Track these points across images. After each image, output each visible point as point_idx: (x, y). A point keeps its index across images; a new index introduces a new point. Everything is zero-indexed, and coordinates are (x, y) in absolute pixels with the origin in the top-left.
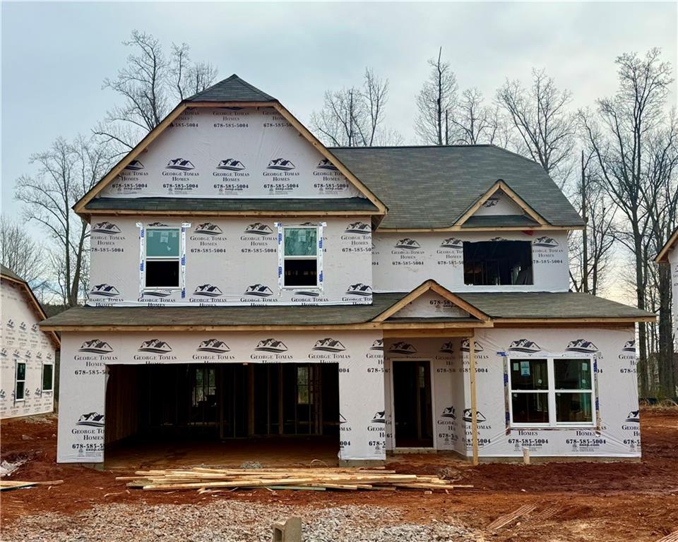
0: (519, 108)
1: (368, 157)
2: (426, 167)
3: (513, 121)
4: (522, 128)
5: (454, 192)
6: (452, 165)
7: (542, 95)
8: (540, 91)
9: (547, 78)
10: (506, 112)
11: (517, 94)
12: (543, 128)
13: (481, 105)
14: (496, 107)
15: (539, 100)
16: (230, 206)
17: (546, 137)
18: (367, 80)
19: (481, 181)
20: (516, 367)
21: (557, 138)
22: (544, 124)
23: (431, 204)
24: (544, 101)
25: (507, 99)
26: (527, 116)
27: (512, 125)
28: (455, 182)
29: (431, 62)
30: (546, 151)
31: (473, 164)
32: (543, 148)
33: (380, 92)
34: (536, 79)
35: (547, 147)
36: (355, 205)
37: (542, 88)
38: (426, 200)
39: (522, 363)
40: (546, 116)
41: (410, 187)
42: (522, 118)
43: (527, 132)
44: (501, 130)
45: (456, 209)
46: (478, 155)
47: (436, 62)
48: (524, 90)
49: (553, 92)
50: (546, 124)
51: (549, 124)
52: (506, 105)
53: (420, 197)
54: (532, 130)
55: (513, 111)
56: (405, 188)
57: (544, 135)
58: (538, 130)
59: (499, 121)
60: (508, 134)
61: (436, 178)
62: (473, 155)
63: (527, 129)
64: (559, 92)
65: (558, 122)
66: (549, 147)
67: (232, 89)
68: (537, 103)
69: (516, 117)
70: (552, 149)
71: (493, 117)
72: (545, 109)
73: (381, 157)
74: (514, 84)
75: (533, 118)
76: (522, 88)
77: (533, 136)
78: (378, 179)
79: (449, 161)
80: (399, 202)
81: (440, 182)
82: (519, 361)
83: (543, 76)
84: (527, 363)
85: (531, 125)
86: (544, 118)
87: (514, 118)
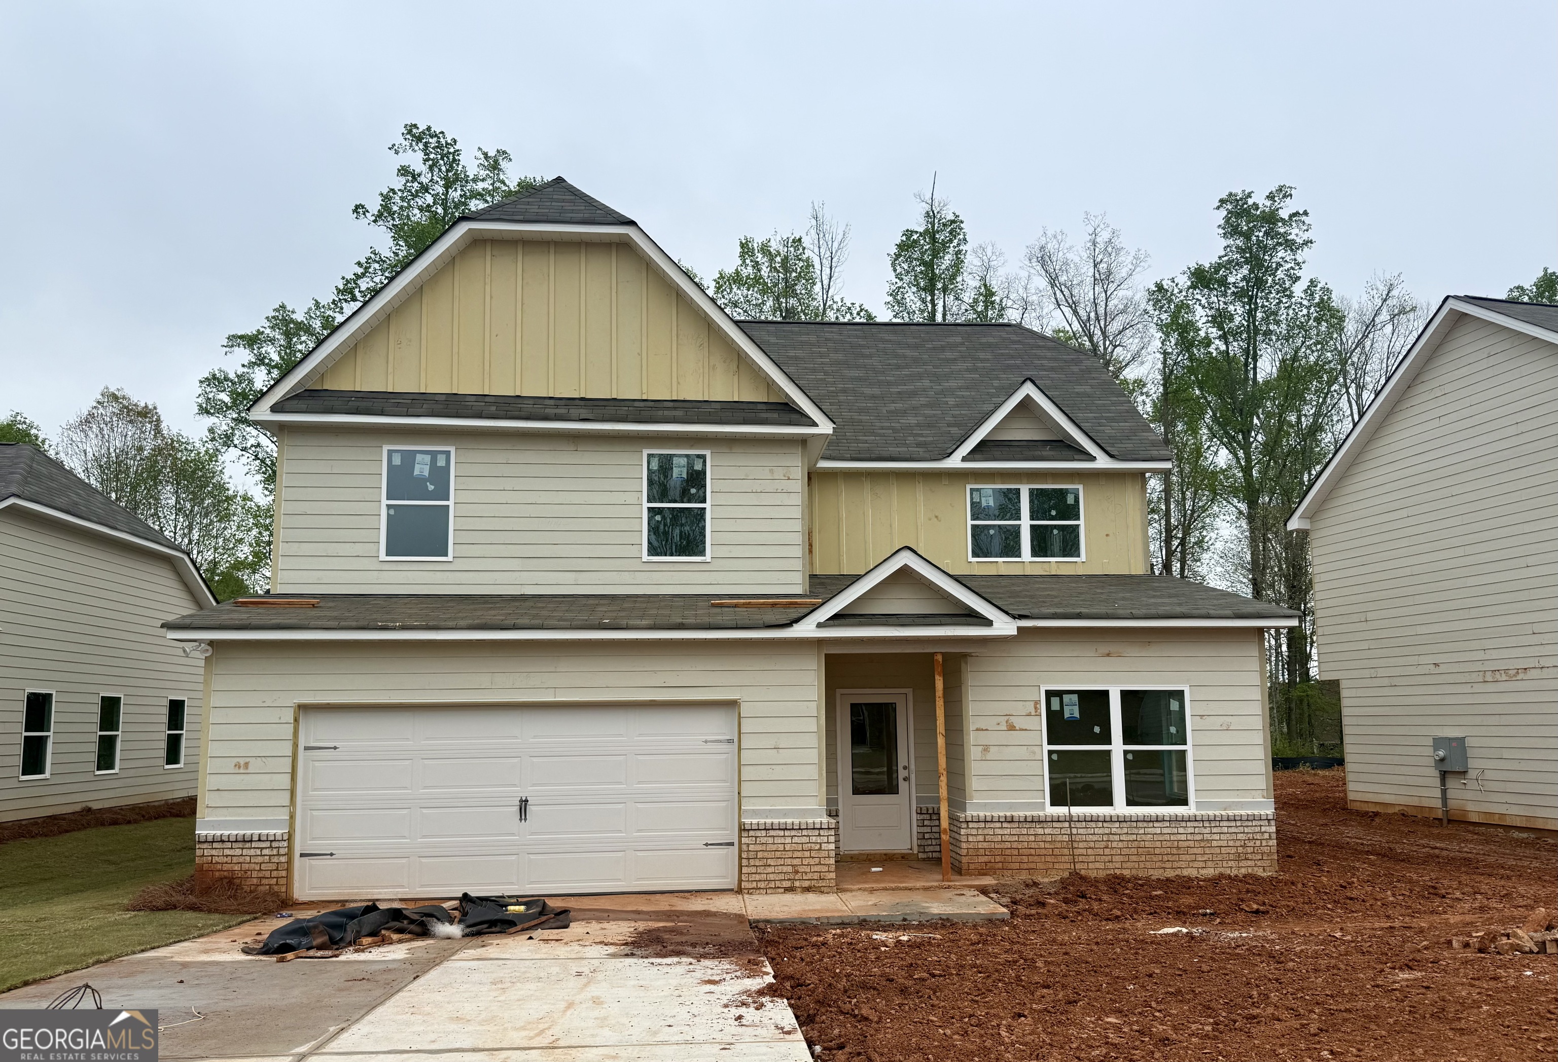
0: (1063, 279)
1: (804, 338)
2: (905, 357)
3: (1053, 300)
4: (1067, 311)
5: (951, 401)
6: (948, 355)
7: (1100, 257)
8: (1097, 250)
9: (1109, 229)
10: (1042, 282)
11: (1061, 254)
12: (1101, 311)
13: (1001, 272)
14: (1027, 274)
15: (1095, 266)
16: (547, 411)
17: (1106, 326)
18: (814, 222)
19: (996, 383)
20: (1055, 704)
21: (1124, 329)
22: (1103, 304)
23: (913, 421)
24: (1103, 267)
25: (1043, 261)
26: (1075, 292)
27: (1052, 306)
28: (953, 384)
29: (918, 196)
30: (1105, 349)
31: (982, 355)
32: (1101, 343)
33: (836, 245)
34: (1091, 230)
35: (1108, 343)
36: (775, 415)
37: (1101, 246)
38: (904, 412)
39: (1066, 698)
40: (1106, 292)
41: (876, 391)
42: (1066, 292)
43: (1074, 318)
44: (1034, 314)
45: (954, 430)
46: (991, 340)
47: (928, 197)
48: (1071, 248)
49: (1118, 251)
50: (1106, 306)
51: (1111, 304)
52: (1044, 273)
53: (892, 407)
54: (1082, 313)
55: (1053, 282)
56: (868, 391)
57: (1102, 323)
58: (1092, 315)
59: (1030, 299)
60: (1045, 321)
61: (920, 377)
62: (984, 340)
63: (1075, 313)
64: (1128, 253)
65: (1125, 302)
66: (1111, 342)
67: (552, 200)
68: (1092, 270)
69: (1058, 292)
70: (1115, 347)
71: (1021, 291)
72: (1103, 279)
73: (827, 339)
74: (1055, 237)
75: (1086, 293)
76: (1067, 246)
77: (1084, 324)
78: (821, 376)
79: (943, 349)
80: (856, 416)
81: (926, 383)
82: (1060, 694)
83: (1102, 226)
84: (1075, 698)
85: (1082, 305)
86: (1103, 294)
87: (1055, 294)
